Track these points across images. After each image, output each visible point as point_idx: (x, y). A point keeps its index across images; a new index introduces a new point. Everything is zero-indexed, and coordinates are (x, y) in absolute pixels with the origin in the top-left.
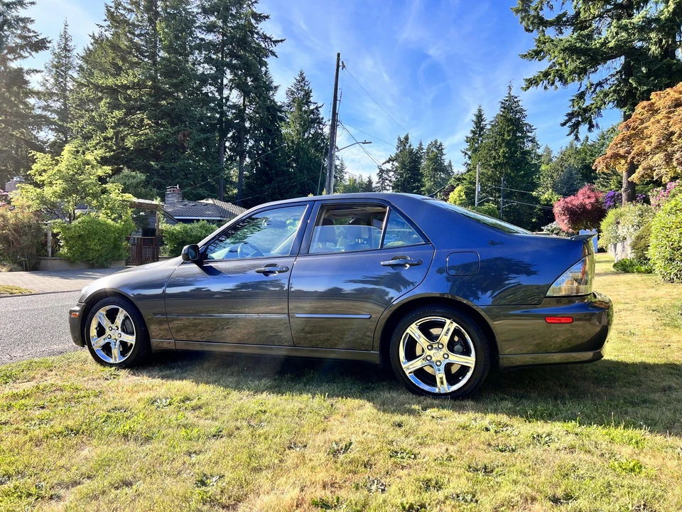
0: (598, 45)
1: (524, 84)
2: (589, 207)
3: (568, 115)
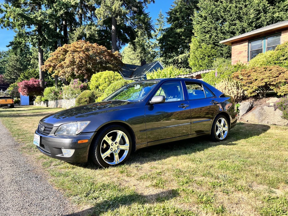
0: (32, 17)
2: (36, 86)
3: (10, 43)
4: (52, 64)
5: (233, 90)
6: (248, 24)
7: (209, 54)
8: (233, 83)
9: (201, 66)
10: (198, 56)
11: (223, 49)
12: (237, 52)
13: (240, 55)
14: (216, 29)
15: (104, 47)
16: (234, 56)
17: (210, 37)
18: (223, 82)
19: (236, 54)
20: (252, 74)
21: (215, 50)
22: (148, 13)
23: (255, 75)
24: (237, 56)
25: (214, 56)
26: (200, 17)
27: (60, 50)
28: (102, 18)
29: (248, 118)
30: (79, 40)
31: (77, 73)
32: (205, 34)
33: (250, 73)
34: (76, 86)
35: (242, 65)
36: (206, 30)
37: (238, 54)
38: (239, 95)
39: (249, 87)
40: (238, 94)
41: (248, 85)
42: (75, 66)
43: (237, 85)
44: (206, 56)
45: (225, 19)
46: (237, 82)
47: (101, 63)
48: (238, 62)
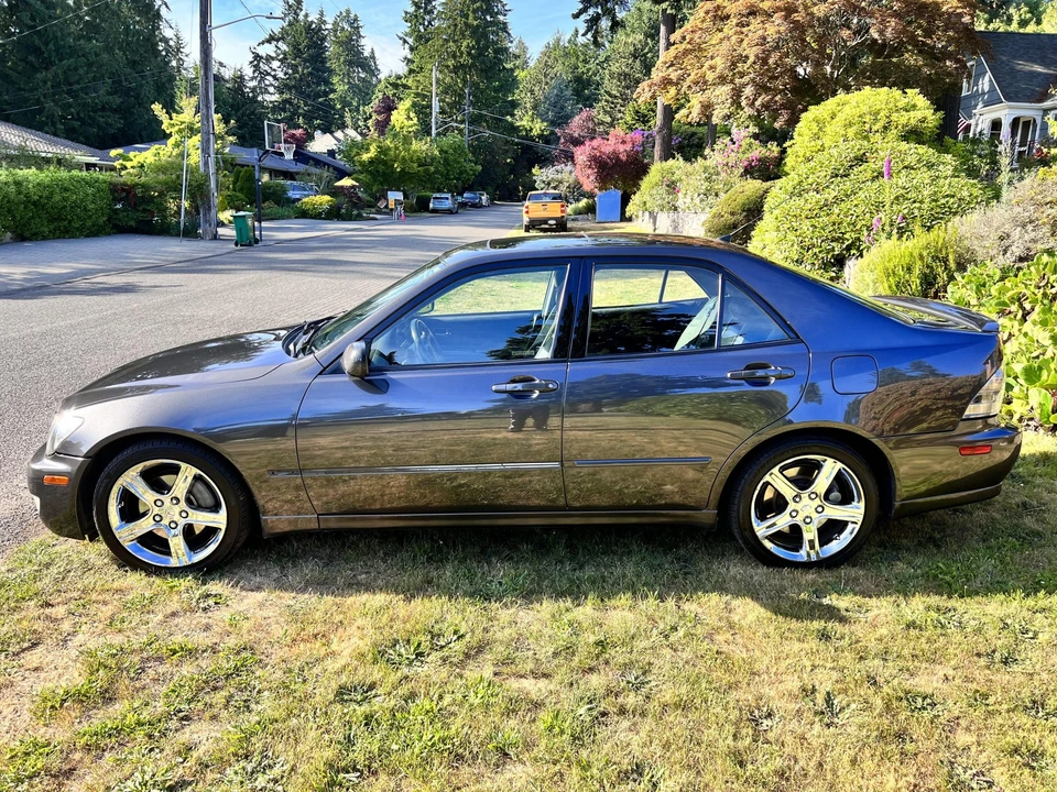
2: (623, 157)
4: (674, 76)
27: (702, 14)
31: (750, 105)
34: (733, 159)
42: (746, 79)
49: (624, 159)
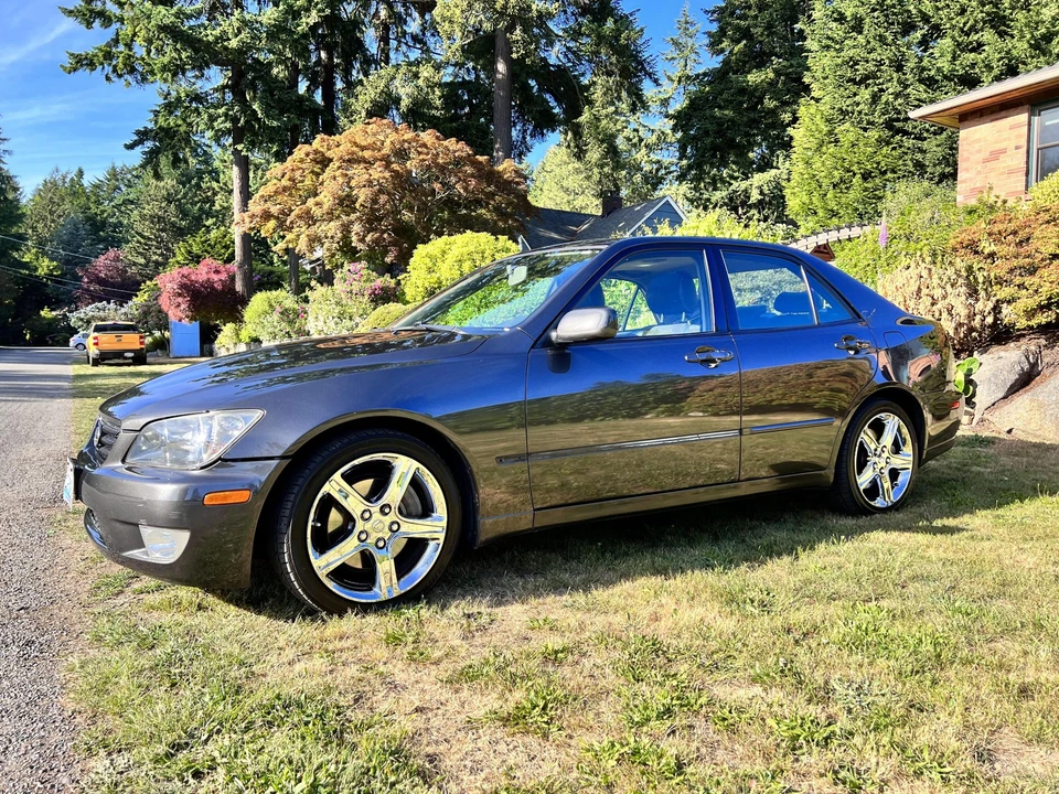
0: (211, 38)
1: (68, 62)
2: (218, 286)
3: (138, 133)
4: (274, 210)
5: (951, 300)
6: (1031, 46)
7: (869, 167)
8: (951, 272)
9: (834, 214)
10: (822, 174)
11: (925, 145)
12: (979, 151)
13: (993, 164)
14: (899, 68)
15: (462, 144)
16: (967, 170)
17: (875, 98)
18: (908, 267)
19: (978, 163)
20: (1037, 233)
21: (894, 149)
22: (631, 14)
23: (1050, 235)
24: (979, 169)
25: (889, 175)
26: (835, 20)
27: (303, 156)
28: (458, 34)
29: (1012, 418)
30: (371, 121)
31: (362, 240)
32: (854, 88)
33: (1027, 230)
34: (356, 287)
35: (999, 204)
36: (857, 70)
37: (986, 161)
38: (977, 323)
39: (1021, 286)
40: (971, 317)
41: (1018, 280)
42: (353, 217)
43: (971, 278)
44: (855, 174)
45: (936, 27)
46: (970, 269)
47: (450, 203)
48: (985, 195)
49: (220, 288)
